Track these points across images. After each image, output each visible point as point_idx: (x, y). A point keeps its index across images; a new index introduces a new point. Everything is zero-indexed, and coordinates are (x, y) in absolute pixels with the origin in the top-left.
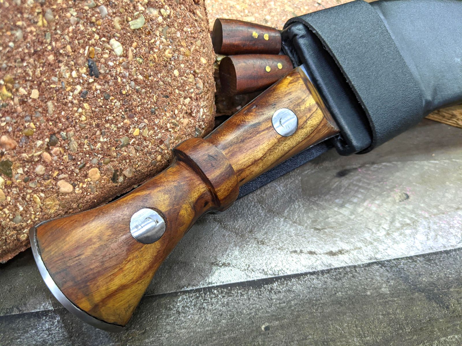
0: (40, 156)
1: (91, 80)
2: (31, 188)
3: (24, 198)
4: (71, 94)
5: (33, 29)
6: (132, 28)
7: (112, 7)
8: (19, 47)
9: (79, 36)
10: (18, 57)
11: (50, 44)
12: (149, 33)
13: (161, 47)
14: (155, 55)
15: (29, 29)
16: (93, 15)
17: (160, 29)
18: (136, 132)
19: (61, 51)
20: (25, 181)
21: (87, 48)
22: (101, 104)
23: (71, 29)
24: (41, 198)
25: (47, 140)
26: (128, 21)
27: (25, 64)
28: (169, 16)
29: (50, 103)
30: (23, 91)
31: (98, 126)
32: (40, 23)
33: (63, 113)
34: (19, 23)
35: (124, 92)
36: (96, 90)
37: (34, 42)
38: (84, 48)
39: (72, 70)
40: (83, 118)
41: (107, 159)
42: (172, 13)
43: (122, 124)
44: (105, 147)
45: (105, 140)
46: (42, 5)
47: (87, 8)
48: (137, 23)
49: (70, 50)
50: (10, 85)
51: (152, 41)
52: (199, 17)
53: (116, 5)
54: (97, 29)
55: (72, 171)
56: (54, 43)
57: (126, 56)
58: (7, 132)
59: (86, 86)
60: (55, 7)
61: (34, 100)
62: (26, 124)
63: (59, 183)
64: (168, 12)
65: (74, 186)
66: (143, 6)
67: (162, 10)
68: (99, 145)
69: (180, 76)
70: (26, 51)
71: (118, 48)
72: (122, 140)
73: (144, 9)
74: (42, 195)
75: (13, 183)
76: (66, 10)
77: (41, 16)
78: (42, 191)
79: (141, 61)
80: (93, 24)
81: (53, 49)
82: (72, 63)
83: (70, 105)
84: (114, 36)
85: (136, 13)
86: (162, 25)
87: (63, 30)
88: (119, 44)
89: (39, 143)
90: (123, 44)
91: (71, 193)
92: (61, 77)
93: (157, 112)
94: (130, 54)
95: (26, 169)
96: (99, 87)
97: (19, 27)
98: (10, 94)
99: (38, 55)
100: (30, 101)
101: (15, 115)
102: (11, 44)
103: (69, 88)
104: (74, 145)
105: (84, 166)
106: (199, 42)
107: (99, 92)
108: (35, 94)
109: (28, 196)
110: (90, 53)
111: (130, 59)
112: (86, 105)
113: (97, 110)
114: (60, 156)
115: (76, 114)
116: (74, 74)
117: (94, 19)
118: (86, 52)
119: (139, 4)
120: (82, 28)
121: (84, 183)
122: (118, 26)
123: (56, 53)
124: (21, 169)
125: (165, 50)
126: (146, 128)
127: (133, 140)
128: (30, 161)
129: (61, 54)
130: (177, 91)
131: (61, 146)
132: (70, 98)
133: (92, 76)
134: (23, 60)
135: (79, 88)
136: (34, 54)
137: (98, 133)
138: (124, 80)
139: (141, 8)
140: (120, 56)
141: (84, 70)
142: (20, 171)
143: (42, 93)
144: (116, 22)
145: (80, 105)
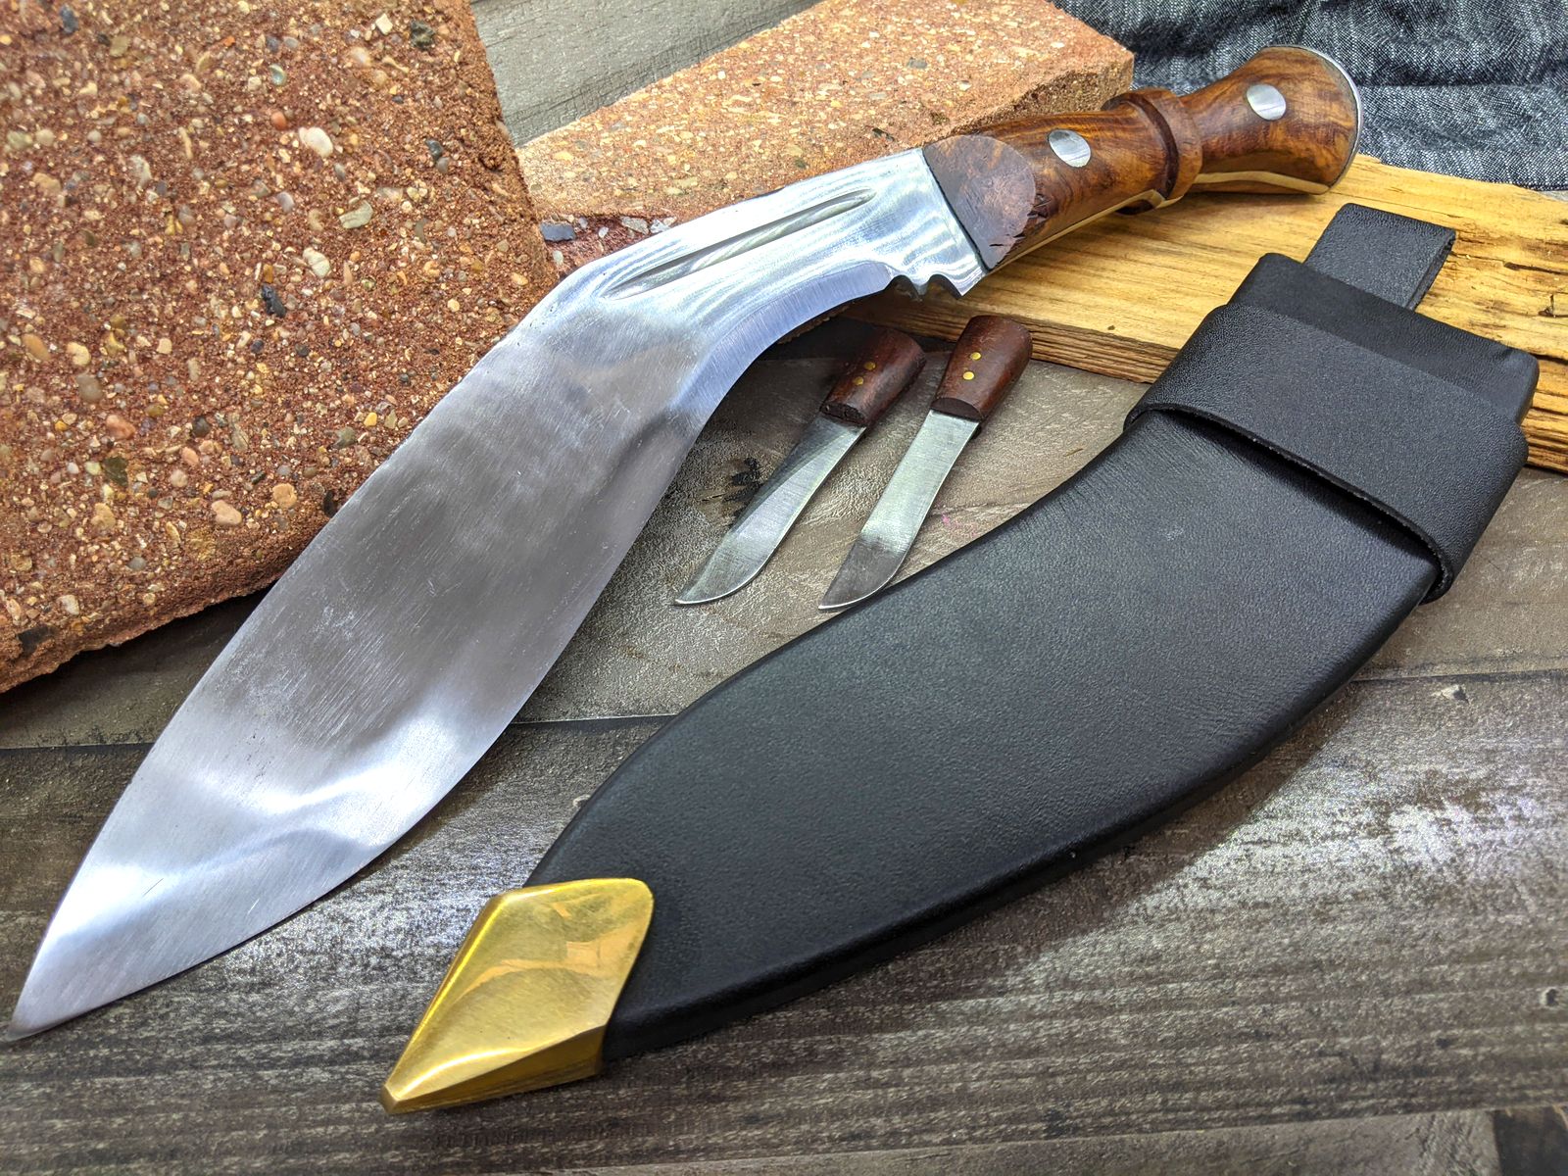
0: (177, 453)
1: (269, 322)
2: (162, 509)
3: (148, 526)
4: (232, 346)
5: (158, 239)
6: (347, 226)
7: (302, 192)
8: (135, 269)
9: (243, 247)
10: (133, 285)
11: (190, 262)
12: (384, 233)
13: (413, 257)
14: (401, 274)
15: (150, 240)
16: (266, 209)
17: (409, 224)
18: (371, 419)
19: (210, 274)
20: (152, 496)
21: (259, 266)
22: (291, 365)
23: (226, 235)
24: (180, 530)
25: (189, 425)
26: (337, 216)
27: (145, 297)
28: (426, 200)
29: (192, 362)
30: (143, 341)
31: (287, 404)
32: (170, 230)
33: (217, 379)
34: (135, 232)
35: (338, 343)
36: (281, 339)
37: (159, 260)
38: (253, 267)
39: (231, 305)
40: (258, 389)
41: (310, 469)
42: (432, 194)
43: (338, 402)
44: (304, 444)
45: (304, 431)
46: (172, 200)
47: (253, 198)
48: (361, 216)
49: (227, 271)
50: (120, 331)
51: (393, 247)
52: (499, 195)
53: (309, 189)
54: (275, 233)
55: (240, 486)
56: (195, 261)
57: (340, 278)
58: (116, 409)
59: (259, 332)
60: (194, 201)
61: (164, 356)
62: (151, 397)
63: (215, 505)
64: (424, 192)
65: (244, 514)
66: (367, 185)
67: (410, 190)
68: (291, 440)
69: (463, 310)
70: (147, 275)
71: (320, 264)
72: (340, 434)
73: (368, 191)
74: (183, 524)
75: (128, 497)
76: (217, 205)
77: (171, 217)
78: (183, 517)
79: (371, 285)
80: (266, 225)
81: (193, 271)
82: (232, 293)
83: (230, 365)
84: (310, 243)
85: (352, 200)
86: (411, 217)
87: (211, 237)
88: (319, 255)
89: (175, 430)
90: (329, 256)
91: (239, 526)
92: (211, 317)
93: (413, 382)
94: (347, 274)
95: (152, 476)
96: (285, 334)
97: (134, 237)
98: (121, 346)
99: (168, 281)
100: (156, 357)
101: (131, 380)
102: (122, 265)
103: (227, 336)
104: (241, 438)
105: (263, 477)
106: (503, 245)
107: (285, 342)
108: (165, 345)
109: (157, 523)
110: (264, 275)
111: (345, 282)
112: (261, 367)
113: (284, 375)
114: (215, 456)
115: (243, 383)
116: (236, 311)
117: (268, 216)
118: (257, 272)
119: (357, 183)
120: (246, 232)
121: (263, 510)
122: (317, 225)
123: (200, 276)
124: (144, 474)
125: (422, 263)
126: (393, 412)
127: (366, 434)
128: (159, 461)
129: (209, 278)
130: (459, 341)
131: (215, 438)
132: (230, 353)
133: (271, 314)
134: (142, 290)
135: (246, 336)
136: (160, 280)
137: (289, 417)
138: (337, 321)
139: (362, 189)
140: (326, 278)
141: (255, 304)
142: (142, 477)
143: (177, 344)
144: (313, 218)
145: (249, 367)
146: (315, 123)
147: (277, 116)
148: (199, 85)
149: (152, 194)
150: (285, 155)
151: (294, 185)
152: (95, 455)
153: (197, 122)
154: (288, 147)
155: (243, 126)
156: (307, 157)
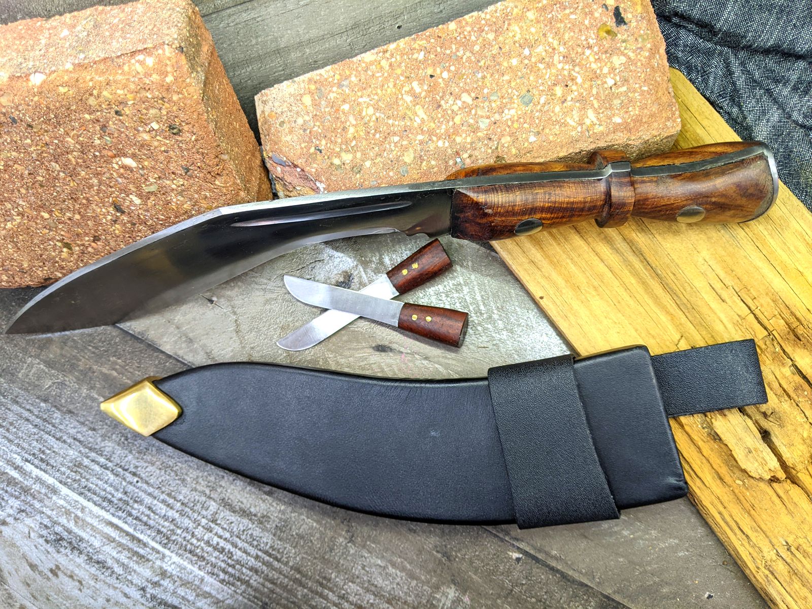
0: (89, 244)
1: (118, 214)
4: (104, 219)
5: (68, 187)
6: (147, 190)
7: (125, 179)
8: (60, 195)
9: (103, 192)
10: (61, 199)
11: (82, 195)
12: (164, 194)
13: (178, 202)
14: (174, 207)
15: (65, 187)
17: (175, 192)
19: (91, 199)
20: (82, 253)
21: (111, 198)
22: (130, 227)
23: (95, 188)
25: (92, 238)
26: (142, 187)
27: (66, 203)
28: (182, 185)
29: (89, 222)
30: (69, 215)
31: (130, 237)
32: (72, 185)
33: (100, 228)
34: (58, 184)
37: (70, 193)
38: (109, 199)
39: (101, 208)
40: (117, 232)
42: (186, 183)
46: (71, 176)
47: (105, 179)
48: (153, 188)
49: (98, 199)
50: (59, 211)
51: (169, 198)
53: (128, 178)
54: (116, 190)
56: (84, 195)
57: (146, 205)
58: (63, 231)
59: (115, 217)
60: (80, 177)
61: (78, 219)
62: (76, 229)
64: (182, 183)
66: (155, 179)
67: (175, 182)
70: (66, 197)
71: (137, 200)
73: (155, 181)
75: (73, 253)
76: (91, 179)
77: (71, 181)
79: (160, 208)
80: (111, 187)
81: (84, 198)
82: (101, 205)
83: (104, 224)
84: (131, 194)
85: (148, 183)
86: (176, 190)
87: (89, 188)
88: (136, 198)
90: (140, 198)
92: (94, 211)
94: (149, 204)
95: (81, 248)
96: (125, 218)
97: (58, 186)
98: (61, 215)
99: (74, 199)
100: (75, 219)
101: (67, 224)
102: (55, 194)
103: (102, 217)
107: (126, 221)
108: (78, 217)
110: (113, 201)
111: (149, 206)
112: (117, 226)
113: (127, 229)
115: (111, 229)
116: (104, 210)
117: (111, 185)
118: (111, 200)
119: (150, 178)
120: (104, 188)
122: (134, 189)
123: (87, 199)
125: (183, 205)
128: (83, 245)
132: (104, 221)
133: (119, 212)
134: (64, 201)
135: (109, 218)
136: (71, 199)
138: (147, 217)
139: (152, 180)
140: (140, 205)
141: (111, 209)
142: (77, 248)
143: (82, 217)
144: (131, 186)
145: (112, 225)
146: (127, 157)
147: (110, 153)
148: (73, 142)
149: (62, 174)
150: (116, 167)
151: (121, 176)
152: (58, 241)
153: (74, 153)
154: (117, 163)
155: (95, 156)
156: (124, 167)
